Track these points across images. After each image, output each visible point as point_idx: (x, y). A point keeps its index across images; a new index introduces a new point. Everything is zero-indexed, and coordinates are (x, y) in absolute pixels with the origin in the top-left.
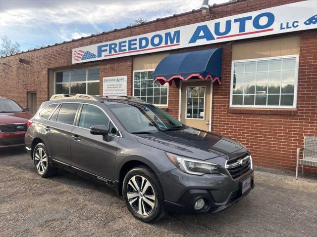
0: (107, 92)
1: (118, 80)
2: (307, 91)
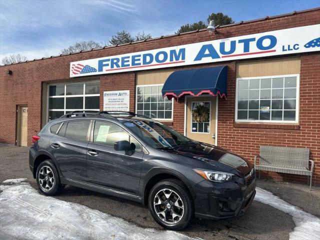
0: (108, 106)
1: (120, 95)
2: (308, 107)
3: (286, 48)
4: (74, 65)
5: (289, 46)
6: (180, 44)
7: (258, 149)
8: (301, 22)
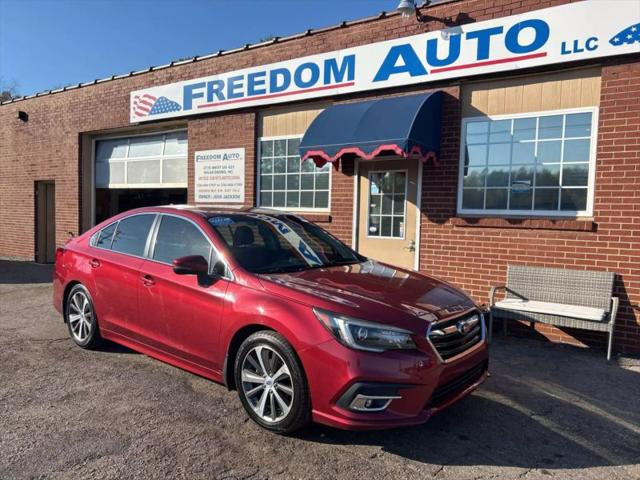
0: (203, 182)
1: (226, 157)
3: (570, 47)
4: (137, 97)
5: (576, 42)
6: (346, 46)
7: (504, 274)
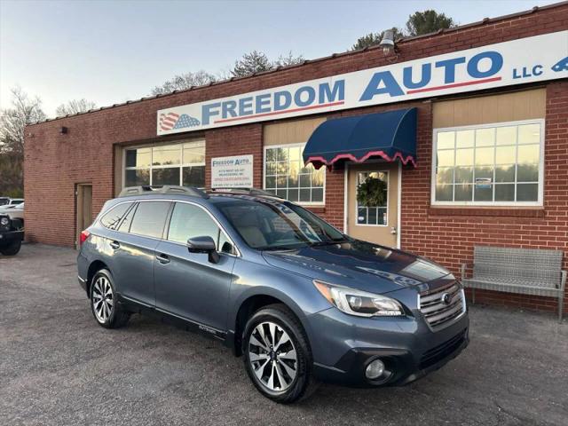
0: (218, 183)
1: (237, 163)
2: (560, 177)
3: (519, 73)
4: (163, 115)
5: (525, 69)
6: (336, 72)
7: (472, 253)
8: (548, 26)
